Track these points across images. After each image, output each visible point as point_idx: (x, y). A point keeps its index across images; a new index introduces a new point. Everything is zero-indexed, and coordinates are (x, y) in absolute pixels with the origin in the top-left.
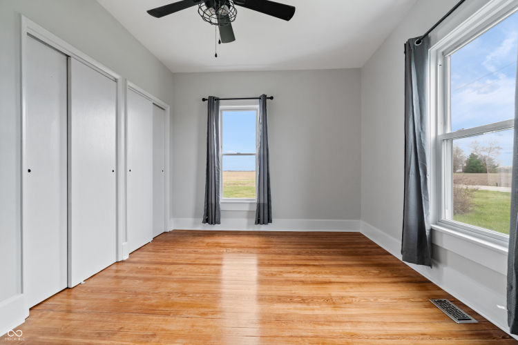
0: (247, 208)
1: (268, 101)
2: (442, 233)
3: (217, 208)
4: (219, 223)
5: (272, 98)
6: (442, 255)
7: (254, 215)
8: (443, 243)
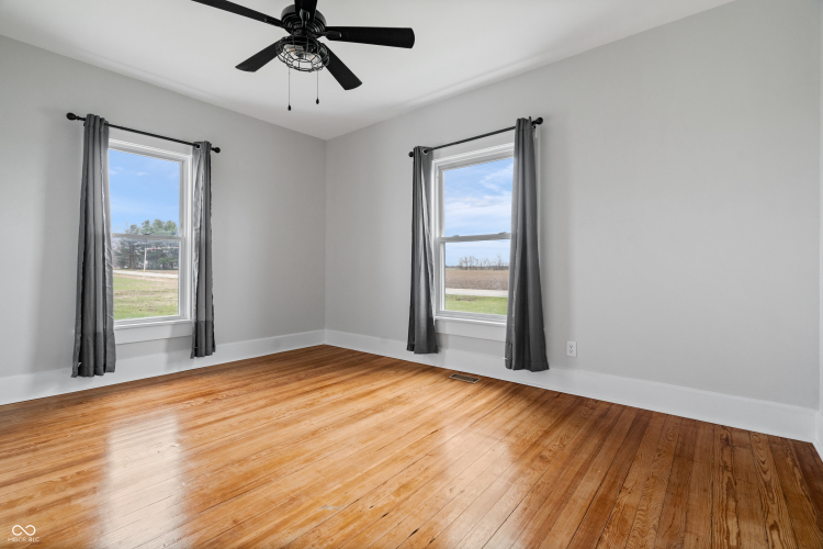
0: (167, 333)
1: (212, 153)
2: (445, 321)
3: (109, 341)
4: (112, 370)
5: (217, 150)
6: (443, 340)
7: (190, 342)
8: (445, 329)
